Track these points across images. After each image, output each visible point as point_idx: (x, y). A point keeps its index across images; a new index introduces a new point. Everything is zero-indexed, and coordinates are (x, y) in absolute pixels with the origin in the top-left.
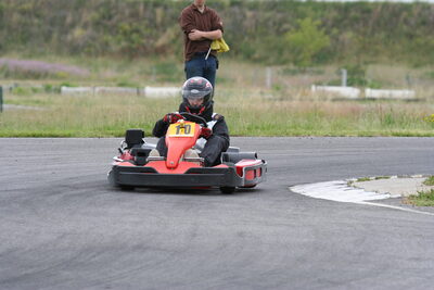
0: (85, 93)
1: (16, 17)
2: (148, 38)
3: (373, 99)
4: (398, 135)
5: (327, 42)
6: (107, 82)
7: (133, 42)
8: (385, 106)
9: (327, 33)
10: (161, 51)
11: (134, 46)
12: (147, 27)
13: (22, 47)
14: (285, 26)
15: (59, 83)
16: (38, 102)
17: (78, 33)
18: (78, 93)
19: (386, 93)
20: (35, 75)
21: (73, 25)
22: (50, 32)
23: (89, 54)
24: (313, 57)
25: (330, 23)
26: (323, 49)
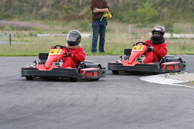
0: (47, 36)
1: (17, 3)
2: (76, 11)
3: (177, 38)
4: (188, 54)
5: (156, 13)
6: (57, 31)
7: (69, 14)
8: (182, 41)
9: (156, 9)
10: (82, 17)
11: (70, 15)
12: (75, 7)
13: (20, 16)
14: (138, 6)
15: (36, 32)
16: (27, 41)
17: (45, 10)
18: (45, 36)
19: (182, 35)
20: (26, 29)
21: (42, 6)
22: (32, 10)
23: (49, 19)
24: (150, 20)
25: (157, 5)
26: (154, 16)
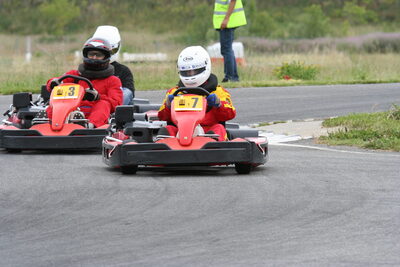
5: (77, 12)
9: (77, 4)
24: (66, 26)
26: (74, 19)
